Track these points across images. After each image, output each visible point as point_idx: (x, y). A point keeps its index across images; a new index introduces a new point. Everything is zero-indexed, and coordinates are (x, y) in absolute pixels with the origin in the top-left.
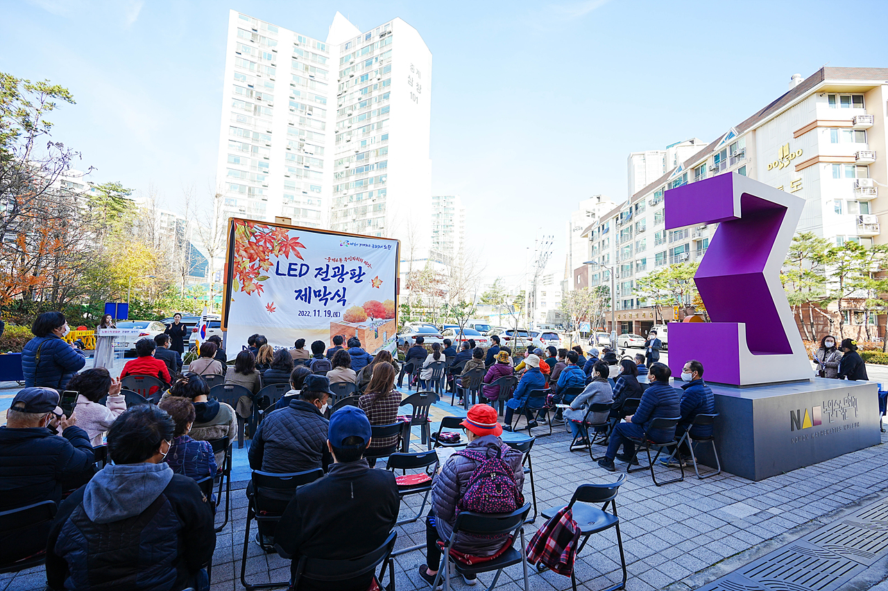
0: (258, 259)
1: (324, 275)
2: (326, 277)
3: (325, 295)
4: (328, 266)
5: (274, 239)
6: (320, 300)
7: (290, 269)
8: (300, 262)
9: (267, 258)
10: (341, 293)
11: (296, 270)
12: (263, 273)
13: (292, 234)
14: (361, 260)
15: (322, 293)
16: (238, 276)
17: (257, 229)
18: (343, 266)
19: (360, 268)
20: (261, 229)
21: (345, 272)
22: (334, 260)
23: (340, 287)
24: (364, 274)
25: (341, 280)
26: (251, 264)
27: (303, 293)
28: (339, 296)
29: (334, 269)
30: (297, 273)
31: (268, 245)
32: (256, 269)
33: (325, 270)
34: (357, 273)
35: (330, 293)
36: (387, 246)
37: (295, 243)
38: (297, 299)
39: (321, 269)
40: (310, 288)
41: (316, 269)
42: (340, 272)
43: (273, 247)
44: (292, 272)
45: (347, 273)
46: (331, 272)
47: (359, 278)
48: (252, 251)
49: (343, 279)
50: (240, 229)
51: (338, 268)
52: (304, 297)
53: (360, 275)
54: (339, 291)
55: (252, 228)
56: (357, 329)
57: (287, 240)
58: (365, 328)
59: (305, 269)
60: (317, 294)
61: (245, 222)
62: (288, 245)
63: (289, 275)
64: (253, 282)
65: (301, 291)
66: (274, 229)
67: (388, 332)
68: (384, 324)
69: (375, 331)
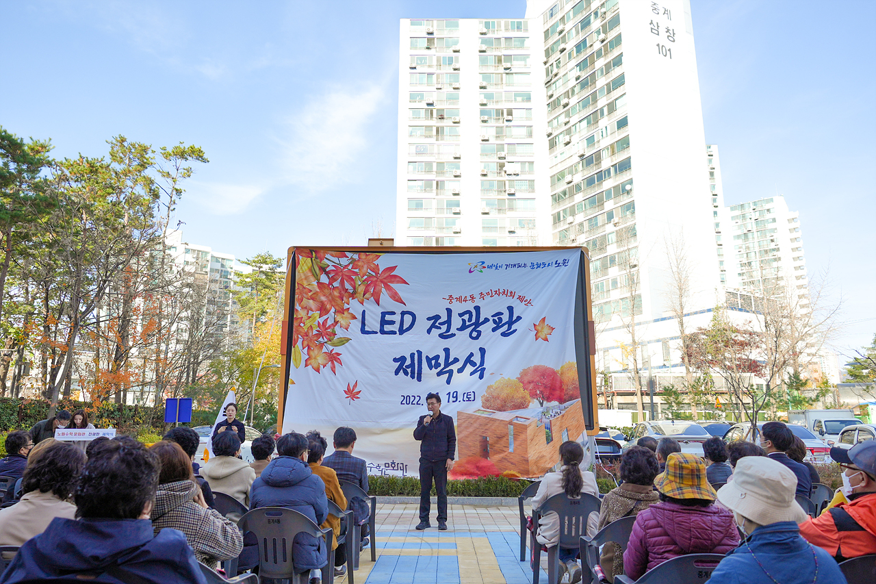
0: (333, 310)
1: (444, 328)
2: (448, 329)
3: (447, 364)
4: (449, 311)
5: (356, 274)
6: (439, 374)
7: (384, 322)
8: (398, 308)
9: (346, 306)
10: (477, 359)
11: (392, 323)
12: (340, 332)
13: (384, 261)
14: (512, 294)
15: (442, 361)
16: (300, 341)
17: (330, 261)
18: (477, 309)
19: (510, 309)
20: (336, 260)
21: (482, 320)
22: (459, 299)
23: (474, 347)
24: (519, 318)
25: (474, 334)
26: (321, 320)
27: (408, 362)
28: (473, 364)
29: (461, 315)
30: (396, 327)
31: (347, 286)
32: (329, 327)
33: (444, 318)
34: (505, 318)
35: (456, 360)
36: (560, 261)
37: (390, 276)
38: (397, 373)
39: (437, 317)
40: (420, 353)
41: (429, 319)
42: (473, 321)
43: (354, 288)
44: (387, 328)
45: (486, 320)
46: (456, 322)
47: (509, 328)
48: (323, 298)
49: (479, 333)
50: (304, 264)
51: (469, 312)
52: (409, 370)
53: (511, 323)
54: (472, 355)
55: (321, 260)
56: (510, 423)
57: (377, 273)
58: (527, 423)
59: (408, 319)
60: (433, 362)
61: (311, 251)
62: (378, 283)
63: (383, 332)
64: (324, 350)
65: (403, 359)
66: (356, 256)
67: (570, 430)
68: (563, 412)
69: (547, 428)
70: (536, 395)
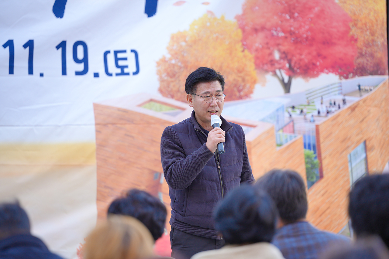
67: (372, 148)
68: (352, 100)
69: (307, 146)
70: (272, 62)
